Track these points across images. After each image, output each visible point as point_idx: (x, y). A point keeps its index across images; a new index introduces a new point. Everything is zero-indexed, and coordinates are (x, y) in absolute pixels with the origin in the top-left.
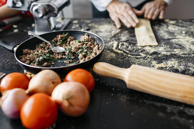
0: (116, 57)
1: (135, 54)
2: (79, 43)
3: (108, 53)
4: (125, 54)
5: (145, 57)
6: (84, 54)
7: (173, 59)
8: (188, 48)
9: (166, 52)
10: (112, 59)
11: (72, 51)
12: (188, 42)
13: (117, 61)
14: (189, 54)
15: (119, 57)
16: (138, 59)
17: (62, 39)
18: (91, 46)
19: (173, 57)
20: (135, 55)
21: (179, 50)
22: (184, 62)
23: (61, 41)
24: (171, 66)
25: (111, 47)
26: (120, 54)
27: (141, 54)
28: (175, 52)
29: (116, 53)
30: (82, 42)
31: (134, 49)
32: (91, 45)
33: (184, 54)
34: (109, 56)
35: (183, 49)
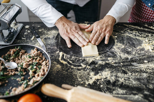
0: (61, 69)
1: (77, 64)
2: (29, 58)
3: (55, 64)
4: (69, 65)
5: (85, 68)
6: (33, 70)
7: (107, 70)
8: (118, 57)
9: (102, 62)
10: (58, 72)
11: (23, 67)
12: (119, 49)
13: (62, 74)
14: (119, 63)
15: (64, 69)
16: (79, 70)
17: (14, 54)
18: (40, 62)
19: (107, 67)
20: (77, 66)
21: (112, 58)
22: (115, 72)
23: (14, 55)
24: (105, 77)
25: (57, 57)
26: (65, 65)
27: (82, 64)
28: (108, 60)
29: (62, 64)
30: (32, 57)
31: (77, 58)
32: (40, 60)
33: (115, 63)
34: (56, 68)
35: (115, 58)
